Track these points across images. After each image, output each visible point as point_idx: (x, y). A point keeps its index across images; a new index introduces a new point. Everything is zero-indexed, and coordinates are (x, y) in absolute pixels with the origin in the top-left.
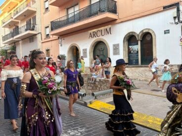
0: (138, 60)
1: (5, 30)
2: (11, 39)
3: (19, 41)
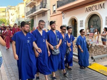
2: (31, 14)
3: (36, 16)
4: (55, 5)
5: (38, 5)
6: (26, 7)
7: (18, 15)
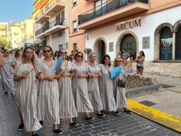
0: (172, 54)
1: (37, 25)
3: (49, 35)
4: (76, 21)
5: (52, 20)
6: (36, 23)
7: (24, 35)
